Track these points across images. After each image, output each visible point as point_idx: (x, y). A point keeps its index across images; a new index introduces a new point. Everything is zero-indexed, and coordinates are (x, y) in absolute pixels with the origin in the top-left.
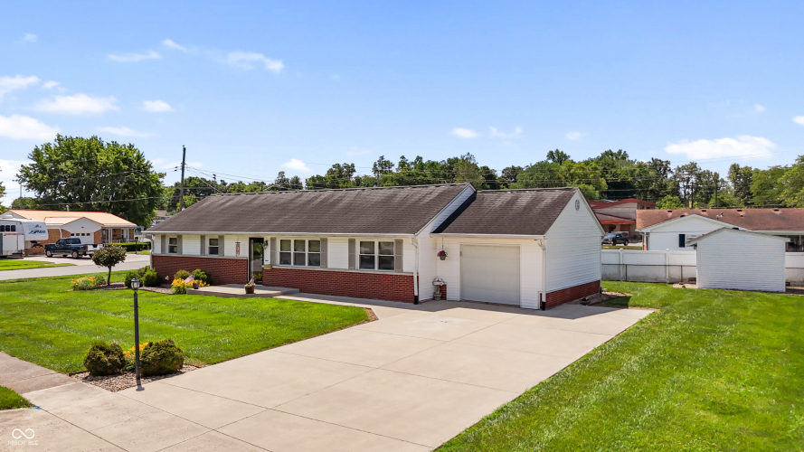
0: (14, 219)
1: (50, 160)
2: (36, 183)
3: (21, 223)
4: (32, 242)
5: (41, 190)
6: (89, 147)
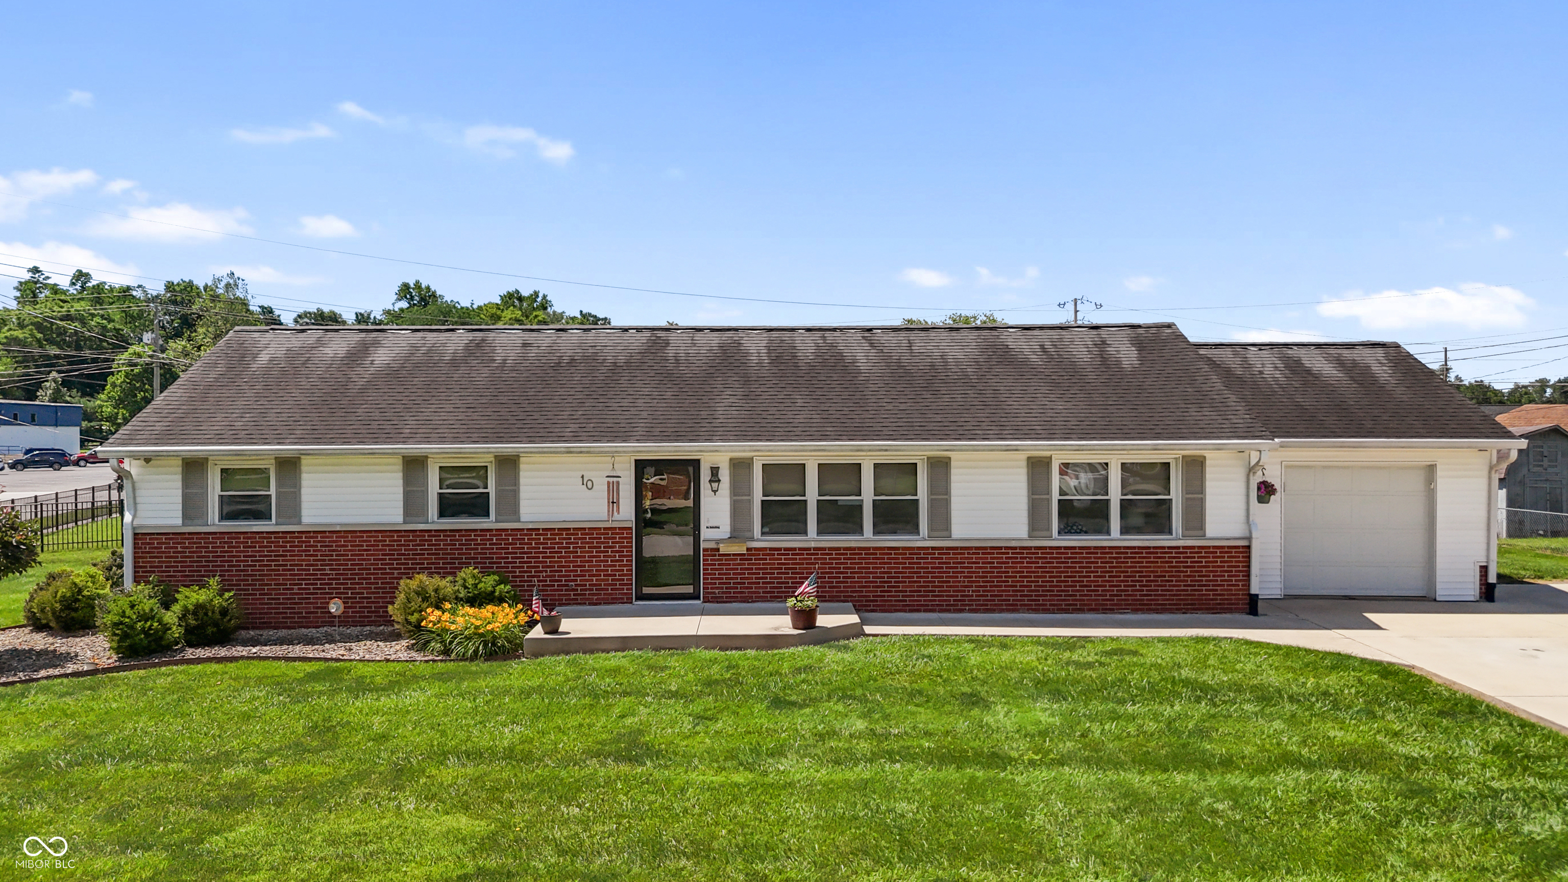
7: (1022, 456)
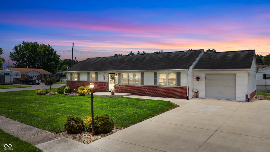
0: (9, 71)
1: (21, 50)
2: (16, 58)
3: (11, 72)
4: (15, 79)
5: (17, 61)
6: (34, 46)
7: (153, 72)
